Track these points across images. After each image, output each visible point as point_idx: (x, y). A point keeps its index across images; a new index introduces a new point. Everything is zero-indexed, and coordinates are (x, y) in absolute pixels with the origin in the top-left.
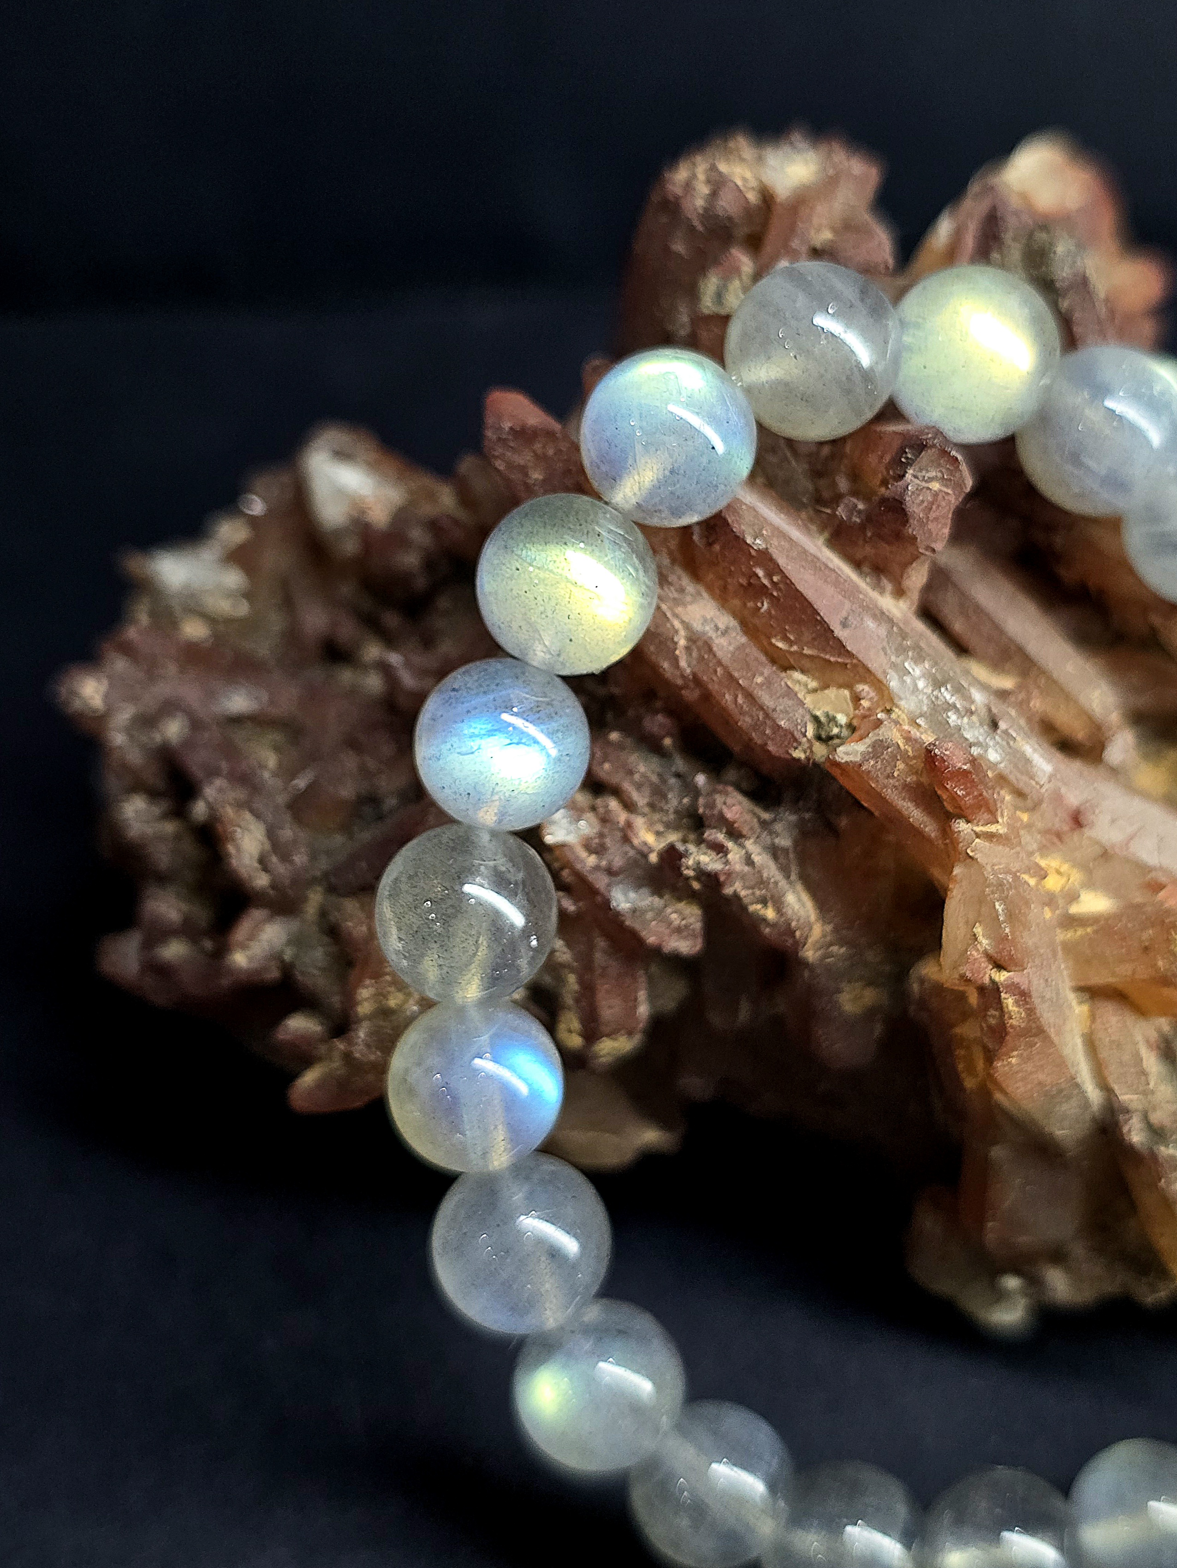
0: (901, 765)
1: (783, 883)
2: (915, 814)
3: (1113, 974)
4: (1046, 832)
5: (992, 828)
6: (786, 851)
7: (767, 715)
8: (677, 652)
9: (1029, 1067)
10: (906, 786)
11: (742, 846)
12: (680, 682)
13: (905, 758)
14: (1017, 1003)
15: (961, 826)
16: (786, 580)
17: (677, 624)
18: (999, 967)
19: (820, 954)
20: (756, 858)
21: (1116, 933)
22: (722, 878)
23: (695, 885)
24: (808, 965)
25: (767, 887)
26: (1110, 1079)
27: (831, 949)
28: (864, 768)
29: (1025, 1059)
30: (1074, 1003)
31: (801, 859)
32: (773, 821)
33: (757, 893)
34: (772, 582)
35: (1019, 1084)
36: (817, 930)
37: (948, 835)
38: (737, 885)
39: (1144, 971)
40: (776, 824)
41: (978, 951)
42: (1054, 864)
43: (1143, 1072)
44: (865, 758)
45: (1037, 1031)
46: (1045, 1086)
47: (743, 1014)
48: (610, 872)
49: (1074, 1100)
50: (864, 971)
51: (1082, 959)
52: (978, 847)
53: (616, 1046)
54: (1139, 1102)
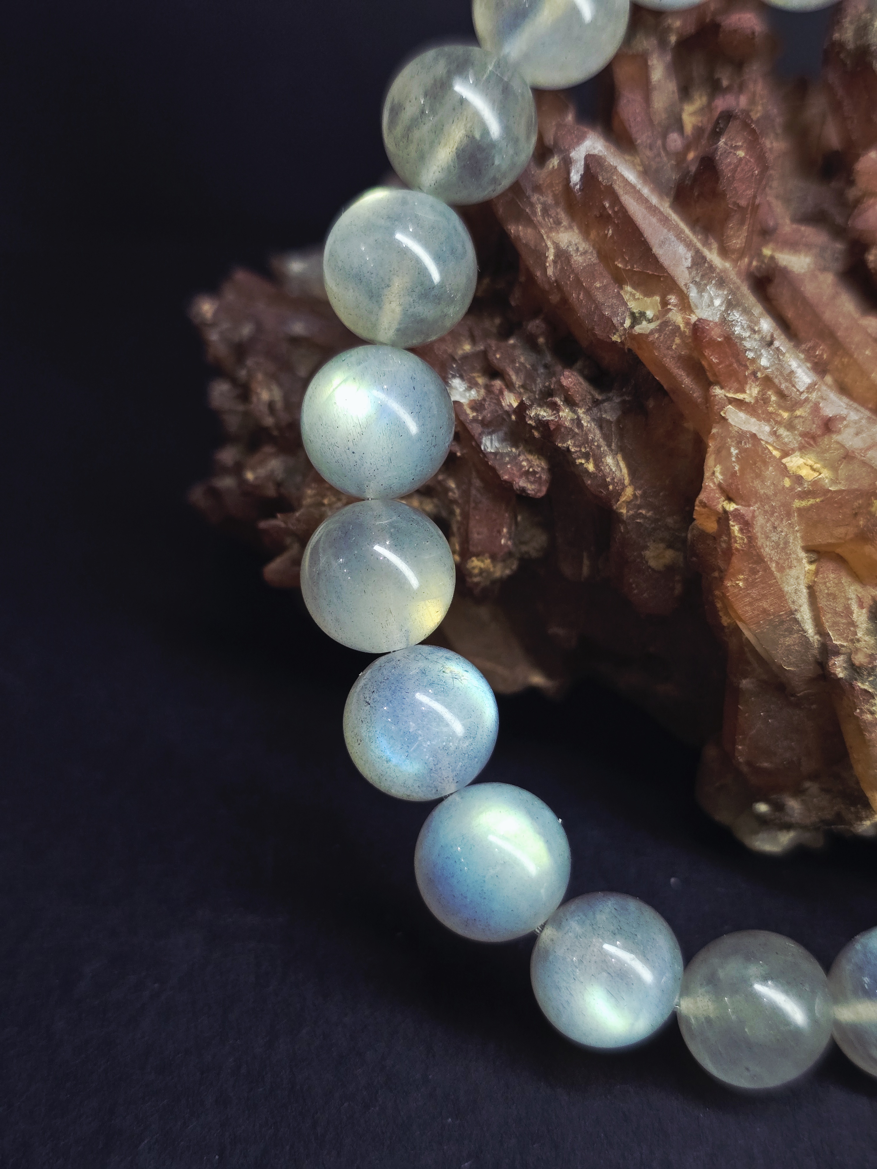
0: (677, 340)
1: (604, 448)
2: (687, 381)
3: (834, 535)
4: (804, 435)
5: (740, 396)
6: (609, 422)
7: (597, 307)
8: (547, 264)
9: (754, 593)
10: (680, 358)
11: (575, 412)
12: (547, 287)
13: (682, 335)
14: (741, 530)
15: (718, 391)
16: (624, 209)
17: (549, 244)
18: (730, 499)
19: (631, 512)
20: (585, 424)
21: (836, 502)
22: (552, 427)
23: (536, 434)
24: (623, 522)
25: (591, 448)
26: (827, 625)
27: (640, 511)
28: (650, 339)
29: (751, 584)
30: (805, 561)
31: (622, 433)
32: (603, 401)
33: (583, 450)
34: (614, 212)
35: (748, 608)
36: (629, 491)
37: (708, 398)
38: (569, 442)
39: (852, 531)
40: (606, 404)
41: (714, 483)
42: (810, 462)
43: (853, 624)
44: (652, 332)
45: (760, 559)
46: (769, 615)
47: (585, 568)
48: (484, 424)
49: (796, 635)
50: (666, 534)
51: (811, 523)
52: (730, 411)
53: (483, 566)
54: (846, 646)
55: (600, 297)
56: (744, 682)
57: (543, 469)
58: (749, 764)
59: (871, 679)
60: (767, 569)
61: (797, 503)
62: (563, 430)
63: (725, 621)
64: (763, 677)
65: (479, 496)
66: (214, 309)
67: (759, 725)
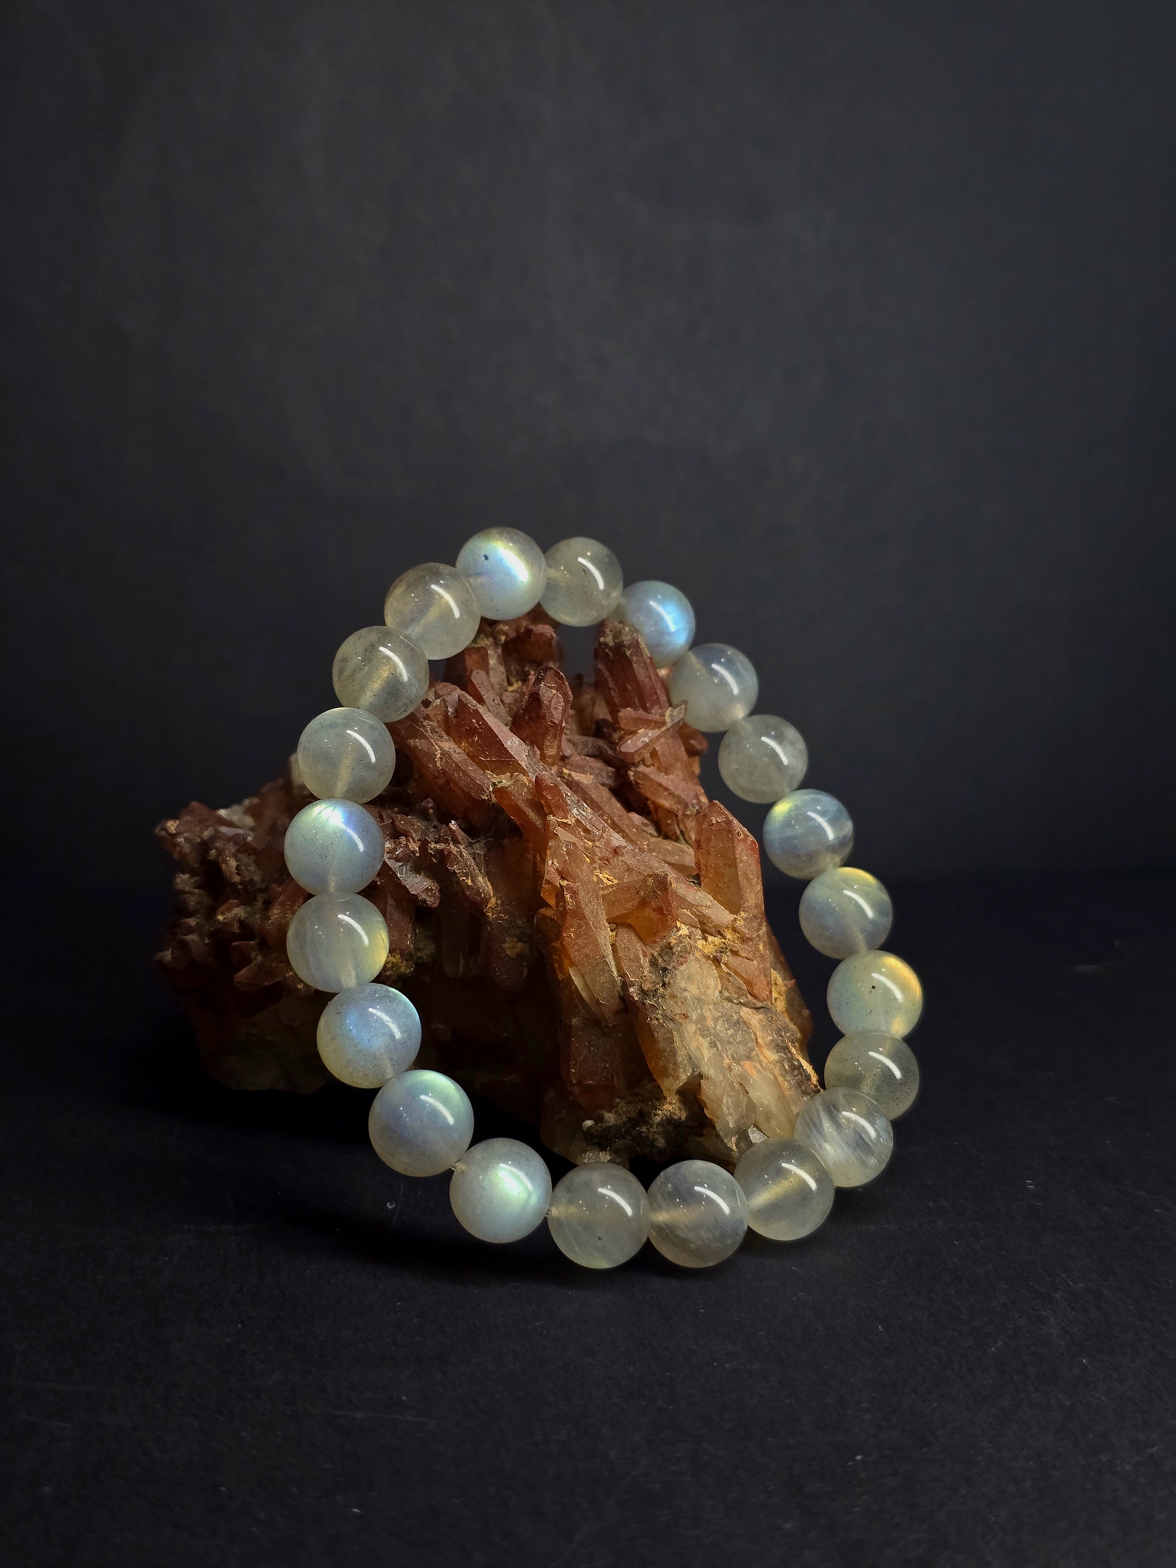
0: (526, 791)
1: (477, 872)
2: (532, 815)
3: (625, 909)
4: (601, 859)
5: (564, 821)
6: (479, 855)
7: (471, 779)
8: (436, 759)
9: (580, 942)
10: (527, 800)
11: (458, 847)
12: (437, 772)
13: (528, 787)
14: (571, 897)
15: (551, 818)
16: (485, 724)
17: (437, 748)
18: (563, 878)
19: (495, 916)
20: (465, 855)
21: (626, 887)
22: (446, 853)
23: (434, 860)
24: (490, 924)
25: (469, 870)
26: (625, 968)
27: (501, 915)
28: (509, 789)
29: (578, 936)
30: (609, 929)
31: (487, 863)
32: (474, 844)
33: (465, 871)
34: (479, 725)
35: (576, 953)
36: (493, 900)
37: (546, 824)
38: (455, 867)
39: (636, 903)
40: (477, 844)
41: (553, 868)
42: (606, 876)
43: (641, 966)
44: (509, 786)
45: (583, 917)
46: (590, 959)
47: (461, 966)
48: (397, 860)
49: (607, 975)
50: (518, 931)
51: (611, 903)
52: (560, 831)
53: (394, 961)
54: (637, 980)
55: (472, 774)
56: (574, 1020)
57: (436, 888)
58: (579, 1083)
59: (655, 999)
60: (587, 924)
61: (601, 892)
62: (452, 855)
63: (560, 977)
64: (587, 1016)
65: (393, 911)
66: (176, 825)
67: (585, 1052)
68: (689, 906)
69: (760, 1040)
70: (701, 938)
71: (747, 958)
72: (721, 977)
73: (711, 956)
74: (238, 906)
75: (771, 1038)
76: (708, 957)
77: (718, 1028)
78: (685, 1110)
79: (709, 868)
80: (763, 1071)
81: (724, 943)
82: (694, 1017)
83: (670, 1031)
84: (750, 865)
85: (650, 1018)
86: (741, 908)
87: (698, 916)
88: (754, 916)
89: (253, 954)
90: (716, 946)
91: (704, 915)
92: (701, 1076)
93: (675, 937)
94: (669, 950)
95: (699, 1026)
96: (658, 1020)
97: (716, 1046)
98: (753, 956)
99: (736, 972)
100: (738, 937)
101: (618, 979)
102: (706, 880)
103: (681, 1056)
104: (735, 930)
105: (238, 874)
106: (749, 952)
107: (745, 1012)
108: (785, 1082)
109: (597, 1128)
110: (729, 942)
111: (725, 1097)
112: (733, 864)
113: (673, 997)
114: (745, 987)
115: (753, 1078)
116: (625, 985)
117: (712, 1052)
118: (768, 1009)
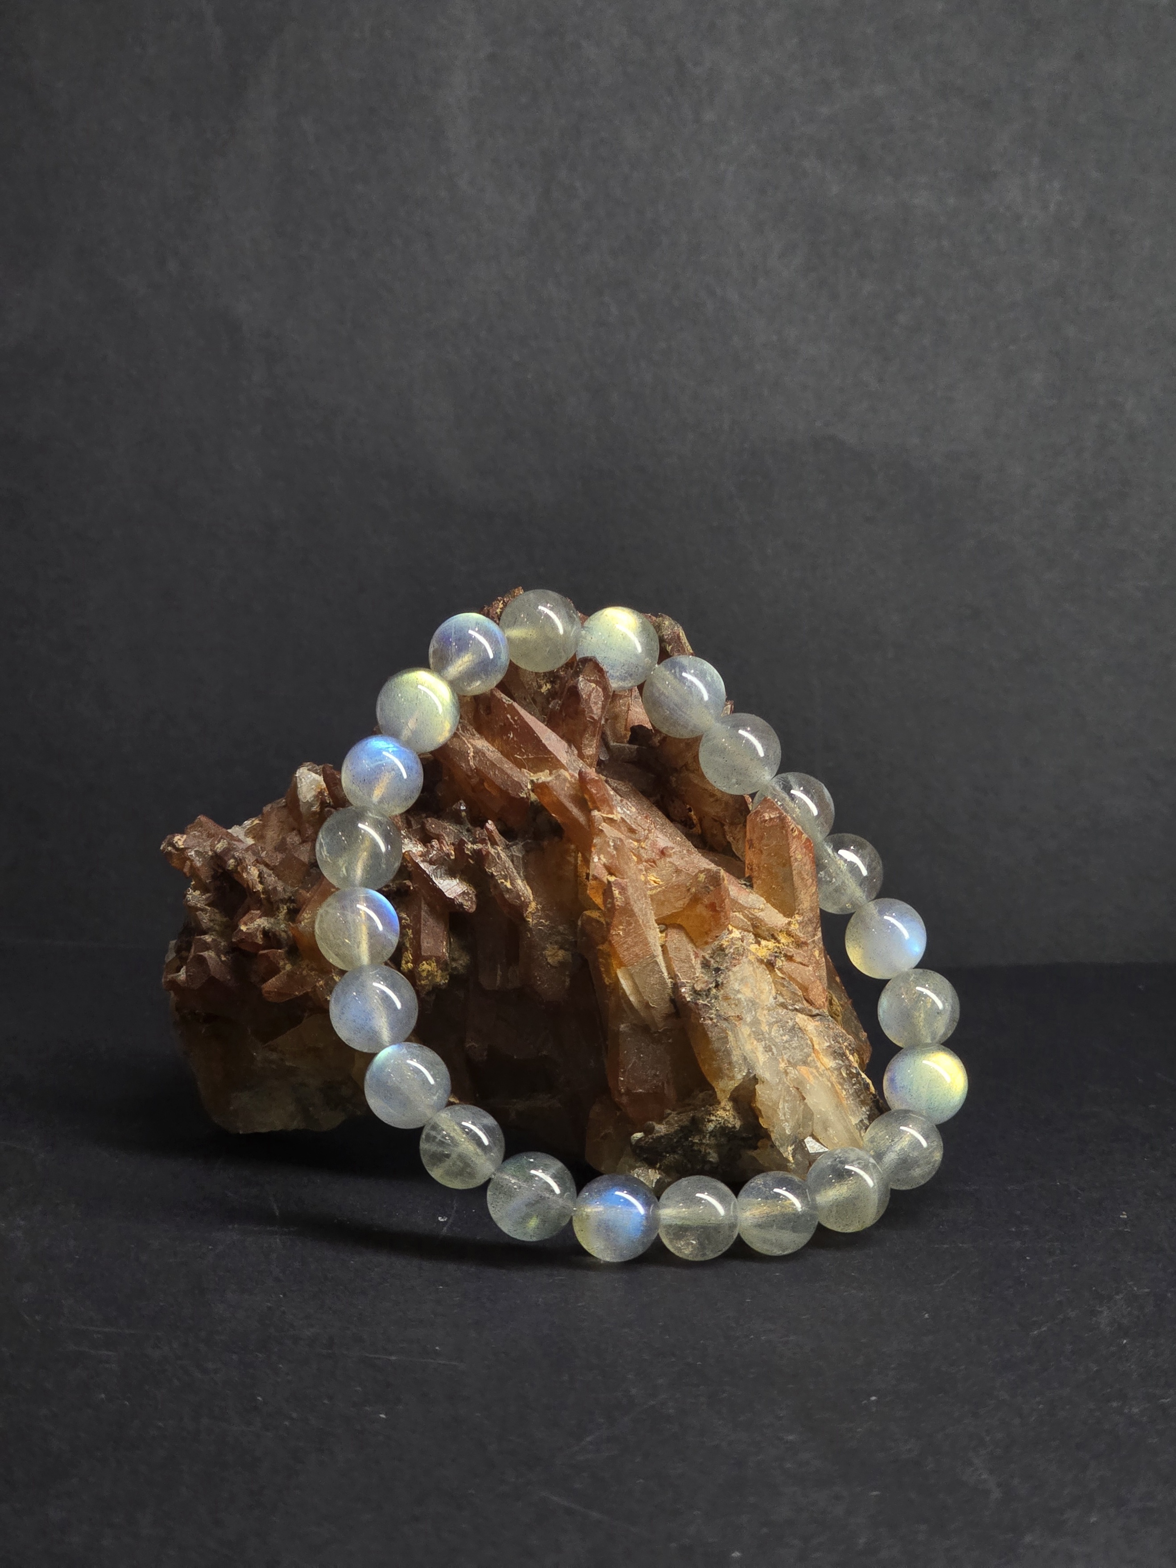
0: (568, 788)
1: (516, 875)
2: (575, 811)
3: (675, 908)
4: (648, 859)
5: (610, 816)
6: (518, 858)
7: (509, 776)
8: (469, 758)
9: (629, 940)
10: (570, 795)
11: (496, 848)
12: (471, 772)
13: (570, 782)
14: (620, 893)
15: (595, 813)
16: (521, 719)
17: (470, 746)
18: (611, 874)
19: (535, 921)
20: (503, 857)
21: (675, 885)
22: (484, 853)
23: (471, 861)
24: (530, 930)
25: (508, 872)
26: (676, 969)
27: (541, 920)
28: (549, 786)
29: (627, 934)
30: (658, 929)
31: (526, 866)
32: (511, 846)
33: (503, 873)
34: (514, 720)
35: (625, 952)
36: (533, 905)
37: (590, 820)
38: (493, 869)
39: (687, 900)
40: (515, 846)
41: (601, 864)
42: (653, 878)
43: (692, 967)
44: (549, 782)
45: (632, 914)
46: (639, 958)
47: (499, 978)
48: (431, 862)
49: (657, 976)
50: (559, 938)
51: (660, 903)
52: (605, 827)
53: (430, 970)
54: (689, 981)
55: (509, 772)
56: (622, 1026)
57: (473, 892)
58: (628, 1092)
59: (708, 1000)
60: (637, 921)
61: (649, 893)
62: (490, 857)
63: (607, 981)
64: (635, 1022)
65: (427, 916)
66: (183, 840)
67: (634, 1059)
68: (741, 908)
69: (816, 1047)
70: (754, 942)
71: (802, 964)
72: (775, 983)
73: (765, 960)
74: (260, 917)
75: (828, 1044)
76: (761, 961)
77: (773, 1033)
78: (739, 1119)
79: (762, 868)
80: (820, 1078)
81: (778, 948)
82: (749, 1020)
83: (724, 1031)
84: (805, 865)
85: (704, 1018)
86: (795, 911)
87: (751, 919)
88: (809, 920)
89: (282, 963)
90: (769, 950)
91: (757, 918)
92: (755, 1080)
93: (727, 939)
94: (721, 952)
95: (753, 1029)
96: (711, 1019)
97: (771, 1050)
98: (808, 962)
99: (791, 978)
100: (793, 942)
101: (669, 981)
102: (759, 882)
103: (736, 1057)
104: (789, 934)
105: (261, 882)
106: (805, 957)
107: (801, 1019)
108: (843, 1091)
109: (647, 1140)
110: (783, 947)
111: (781, 1102)
112: (787, 863)
113: (726, 998)
114: (800, 993)
115: (809, 1083)
116: (676, 987)
117: (768, 1056)
118: (825, 1017)
